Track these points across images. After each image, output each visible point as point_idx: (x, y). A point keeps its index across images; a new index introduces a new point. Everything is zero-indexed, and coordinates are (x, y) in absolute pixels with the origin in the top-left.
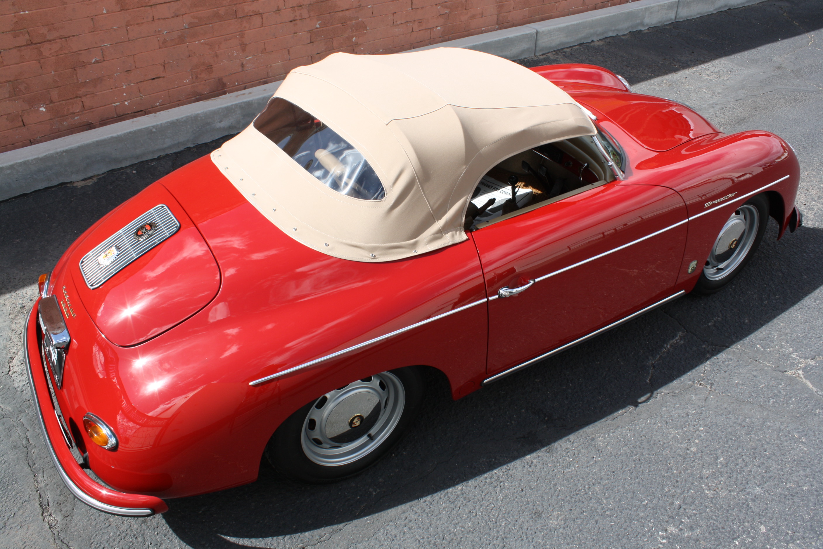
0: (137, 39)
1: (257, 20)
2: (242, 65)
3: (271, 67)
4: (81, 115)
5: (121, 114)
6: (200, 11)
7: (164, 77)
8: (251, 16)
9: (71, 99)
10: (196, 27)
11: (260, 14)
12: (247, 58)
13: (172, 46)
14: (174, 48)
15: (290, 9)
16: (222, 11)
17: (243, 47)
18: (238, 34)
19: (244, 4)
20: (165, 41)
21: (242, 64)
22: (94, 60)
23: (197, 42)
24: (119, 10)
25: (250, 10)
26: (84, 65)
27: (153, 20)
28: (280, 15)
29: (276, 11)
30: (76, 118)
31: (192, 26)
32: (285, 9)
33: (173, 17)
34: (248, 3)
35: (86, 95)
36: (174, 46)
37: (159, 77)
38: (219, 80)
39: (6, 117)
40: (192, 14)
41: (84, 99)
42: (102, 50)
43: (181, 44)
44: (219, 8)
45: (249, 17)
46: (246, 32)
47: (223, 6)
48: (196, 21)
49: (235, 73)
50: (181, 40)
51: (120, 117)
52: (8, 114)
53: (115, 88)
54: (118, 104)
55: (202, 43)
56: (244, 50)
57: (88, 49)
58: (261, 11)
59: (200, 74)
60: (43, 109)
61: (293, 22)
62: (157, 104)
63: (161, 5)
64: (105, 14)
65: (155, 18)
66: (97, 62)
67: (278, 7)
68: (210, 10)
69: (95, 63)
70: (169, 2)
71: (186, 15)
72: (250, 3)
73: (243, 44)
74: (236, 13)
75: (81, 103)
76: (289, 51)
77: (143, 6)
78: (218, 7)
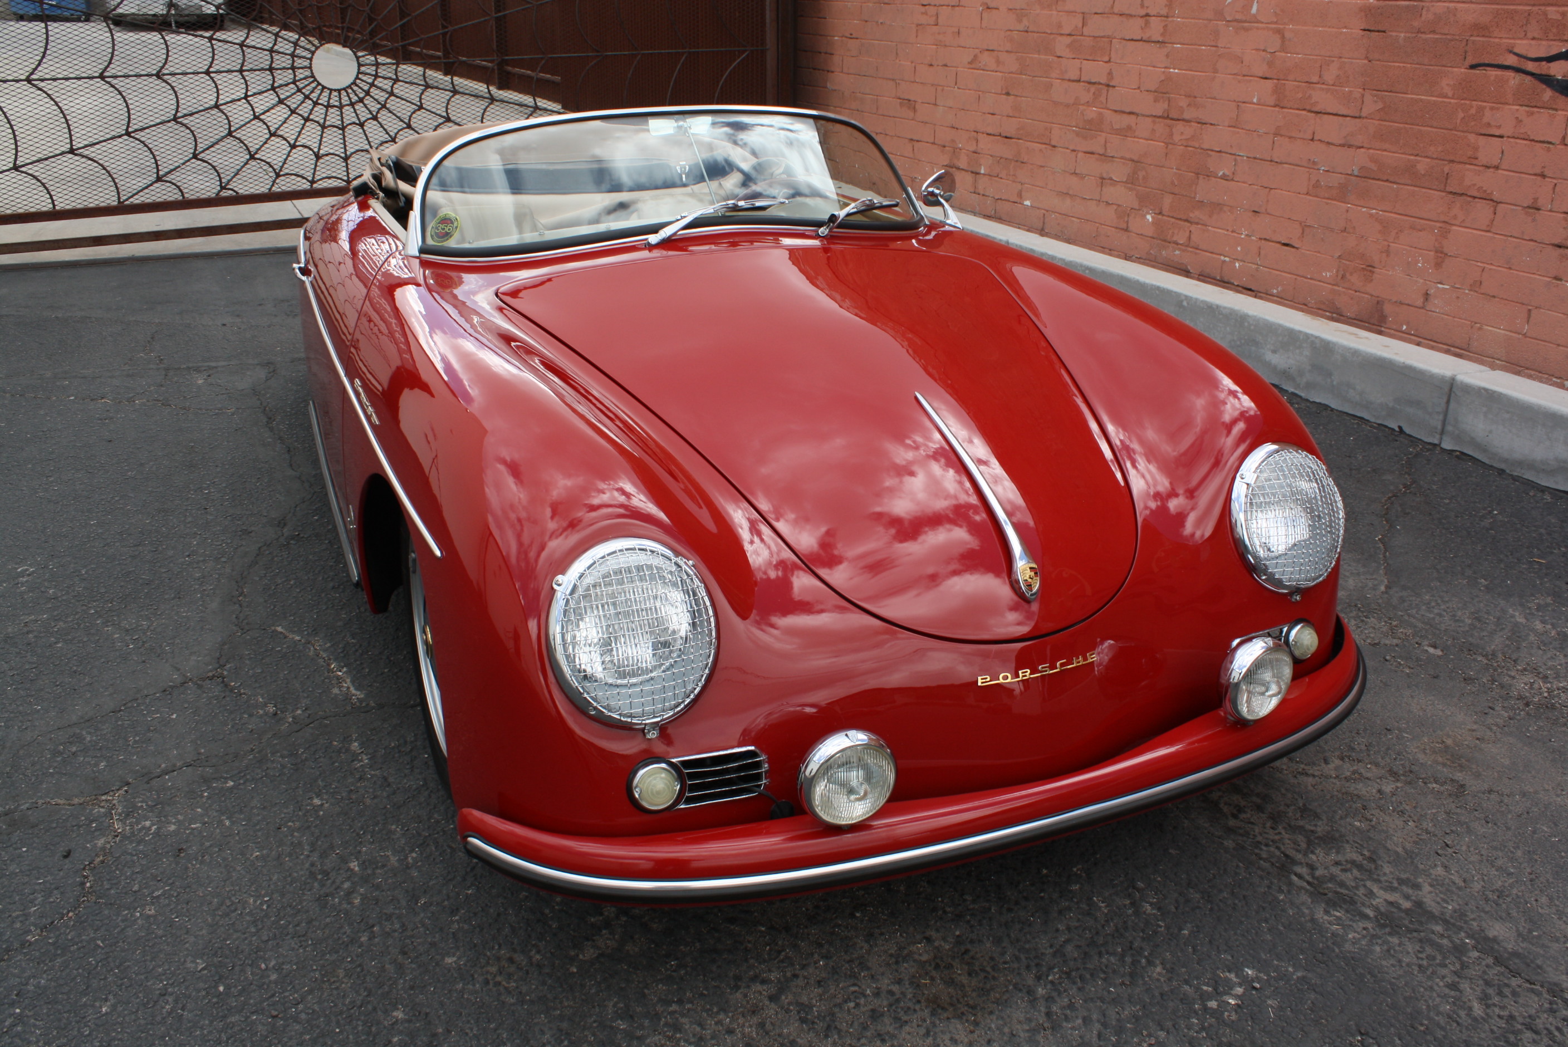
0: (1281, 163)
1: (1482, 211)
2: (1427, 296)
3: (1480, 329)
4: (1184, 251)
5: (1226, 279)
6: (1385, 150)
7: (1297, 248)
8: (1474, 197)
9: (1180, 219)
10: (1374, 179)
11: (1492, 200)
12: (1440, 286)
13: (1324, 198)
14: (1327, 204)
15: (1562, 215)
16: (1423, 165)
17: (1441, 257)
18: (1438, 225)
19: (1468, 166)
20: (1317, 185)
21: (1427, 294)
22: (1221, 173)
23: (1364, 210)
24: (1272, 104)
25: (1474, 185)
26: (1209, 175)
27: (1312, 140)
28: (1534, 220)
29: (1529, 207)
30: (1177, 252)
31: (1365, 175)
32: (1551, 211)
33: (1342, 145)
34: (1476, 168)
35: (1197, 224)
36: (1328, 199)
37: (1293, 247)
38: (1378, 302)
39: (1115, 207)
40: (1371, 151)
41: (1193, 228)
42: (1235, 160)
43: (1338, 201)
44: (1418, 158)
45: (1469, 199)
46: (1454, 228)
47: (1426, 157)
48: (1373, 166)
49: (1409, 305)
50: (1341, 194)
51: (1224, 283)
52: (1119, 205)
53: (1233, 232)
54: (1227, 259)
55: (1371, 215)
56: (1438, 265)
57: (1220, 152)
58: (1496, 195)
59: (1351, 274)
60: (1149, 217)
61: (1561, 251)
62: (1275, 291)
63: (1331, 117)
64: (1254, 104)
65: (1316, 138)
66: (1224, 177)
67: (1536, 200)
68: (1403, 156)
69: (1221, 178)
70: (1343, 116)
71: (1362, 150)
72: (1481, 168)
73: (1442, 252)
74: (1447, 179)
75: (1187, 234)
76: (1530, 310)
77: (1304, 110)
78: (1417, 155)
